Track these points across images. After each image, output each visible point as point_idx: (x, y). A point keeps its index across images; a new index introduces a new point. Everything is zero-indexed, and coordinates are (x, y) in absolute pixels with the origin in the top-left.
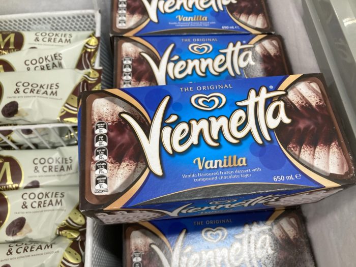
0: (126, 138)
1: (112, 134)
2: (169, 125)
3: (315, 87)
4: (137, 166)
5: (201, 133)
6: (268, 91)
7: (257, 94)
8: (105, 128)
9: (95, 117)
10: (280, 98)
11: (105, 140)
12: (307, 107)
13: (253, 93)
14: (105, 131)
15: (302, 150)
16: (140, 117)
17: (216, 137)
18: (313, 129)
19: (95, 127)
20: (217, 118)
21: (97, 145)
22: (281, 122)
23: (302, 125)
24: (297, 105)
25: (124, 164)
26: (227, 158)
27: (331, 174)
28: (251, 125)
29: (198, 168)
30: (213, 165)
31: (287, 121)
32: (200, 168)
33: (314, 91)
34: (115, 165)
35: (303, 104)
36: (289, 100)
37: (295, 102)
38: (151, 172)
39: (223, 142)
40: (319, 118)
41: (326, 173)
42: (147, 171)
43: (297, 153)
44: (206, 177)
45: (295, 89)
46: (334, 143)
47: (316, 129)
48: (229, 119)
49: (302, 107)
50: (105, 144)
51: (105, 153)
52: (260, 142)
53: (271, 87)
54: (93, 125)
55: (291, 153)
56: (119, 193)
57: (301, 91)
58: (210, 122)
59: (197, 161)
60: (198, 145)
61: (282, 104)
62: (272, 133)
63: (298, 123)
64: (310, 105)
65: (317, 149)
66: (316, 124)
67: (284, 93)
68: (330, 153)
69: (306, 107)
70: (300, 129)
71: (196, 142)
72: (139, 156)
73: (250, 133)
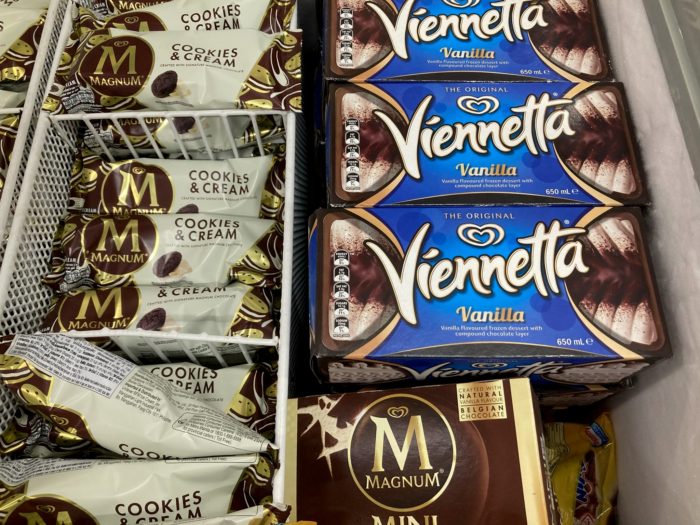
0: (372, 273)
1: (355, 267)
2: (428, 261)
3: (627, 226)
4: (385, 309)
5: (468, 276)
6: (562, 227)
7: (547, 230)
8: (347, 258)
9: (335, 244)
10: (577, 237)
11: (347, 274)
12: (613, 253)
13: (541, 227)
14: (346, 262)
15: (599, 309)
16: (391, 249)
17: (487, 283)
18: (617, 283)
19: (333, 256)
20: (491, 258)
21: (337, 279)
22: (575, 270)
23: (602, 277)
24: (599, 249)
25: (369, 306)
26: (500, 311)
27: (633, 343)
28: (535, 271)
29: (462, 319)
30: (482, 317)
31: (583, 269)
32: (465, 319)
33: (625, 231)
34: (358, 306)
35: (608, 249)
36: (589, 241)
37: (596, 245)
38: (402, 318)
39: (496, 289)
40: (628, 269)
41: (627, 341)
42: (397, 318)
43: (591, 311)
44: (471, 331)
45: (599, 228)
46: (642, 304)
47: (620, 284)
48: (506, 261)
49: (606, 252)
50: (346, 279)
51: (346, 290)
52: (545, 293)
53: (567, 222)
54: (332, 253)
55: (584, 311)
56: (362, 340)
57: (607, 231)
58: (481, 262)
59: (461, 311)
60: (464, 291)
61: (579, 246)
62: (561, 284)
63: (598, 273)
64: (617, 251)
65: (619, 310)
66: (623, 277)
67: (584, 231)
68: (636, 317)
69: (611, 253)
70: (599, 282)
71: (461, 287)
72: (388, 297)
73: (532, 281)
